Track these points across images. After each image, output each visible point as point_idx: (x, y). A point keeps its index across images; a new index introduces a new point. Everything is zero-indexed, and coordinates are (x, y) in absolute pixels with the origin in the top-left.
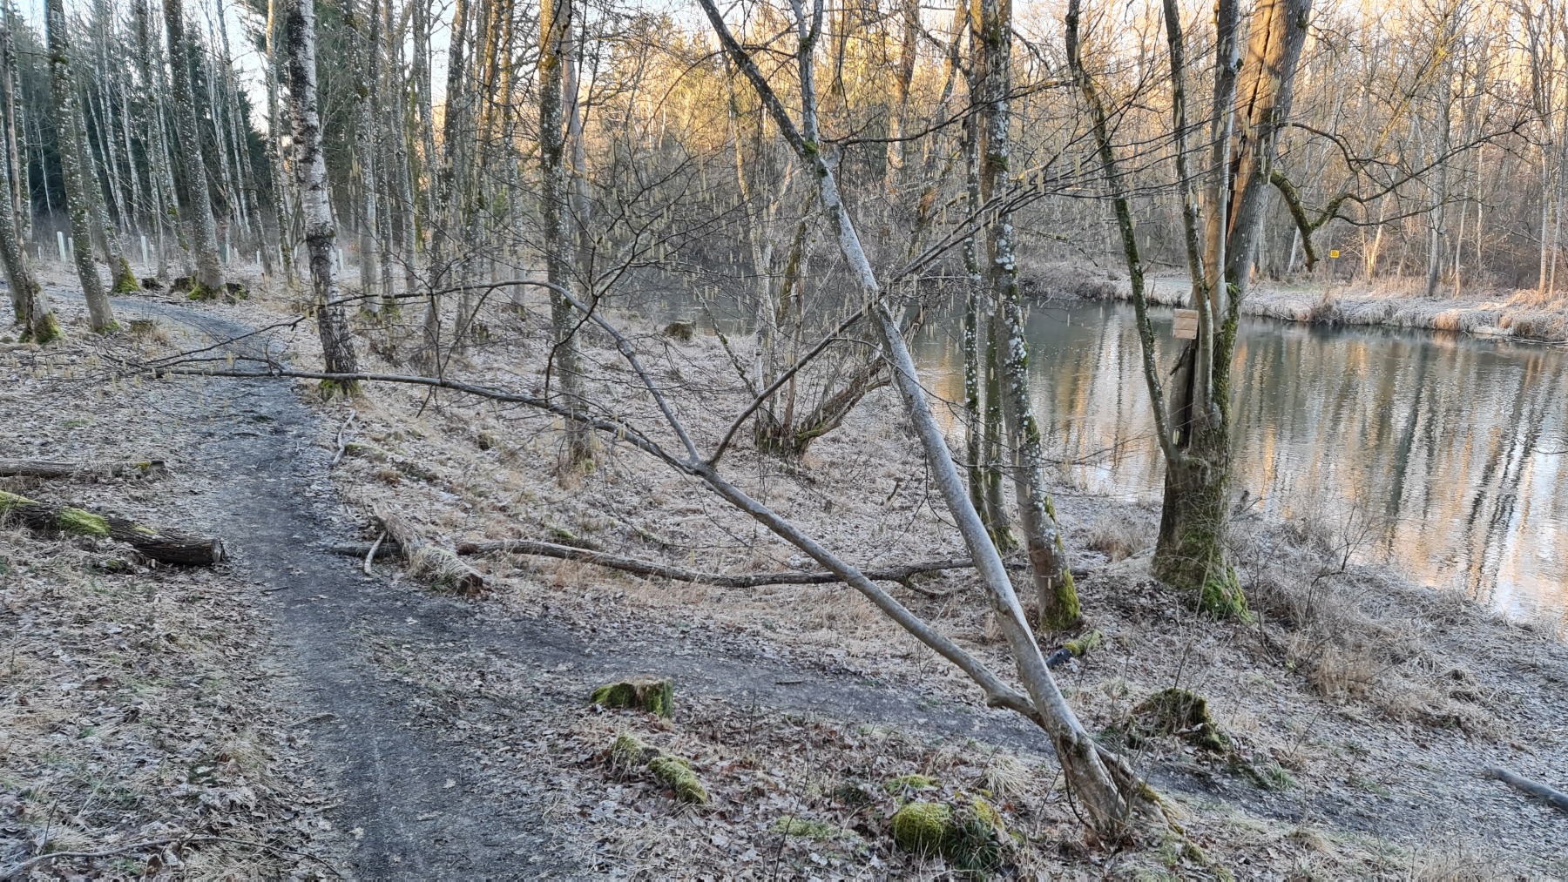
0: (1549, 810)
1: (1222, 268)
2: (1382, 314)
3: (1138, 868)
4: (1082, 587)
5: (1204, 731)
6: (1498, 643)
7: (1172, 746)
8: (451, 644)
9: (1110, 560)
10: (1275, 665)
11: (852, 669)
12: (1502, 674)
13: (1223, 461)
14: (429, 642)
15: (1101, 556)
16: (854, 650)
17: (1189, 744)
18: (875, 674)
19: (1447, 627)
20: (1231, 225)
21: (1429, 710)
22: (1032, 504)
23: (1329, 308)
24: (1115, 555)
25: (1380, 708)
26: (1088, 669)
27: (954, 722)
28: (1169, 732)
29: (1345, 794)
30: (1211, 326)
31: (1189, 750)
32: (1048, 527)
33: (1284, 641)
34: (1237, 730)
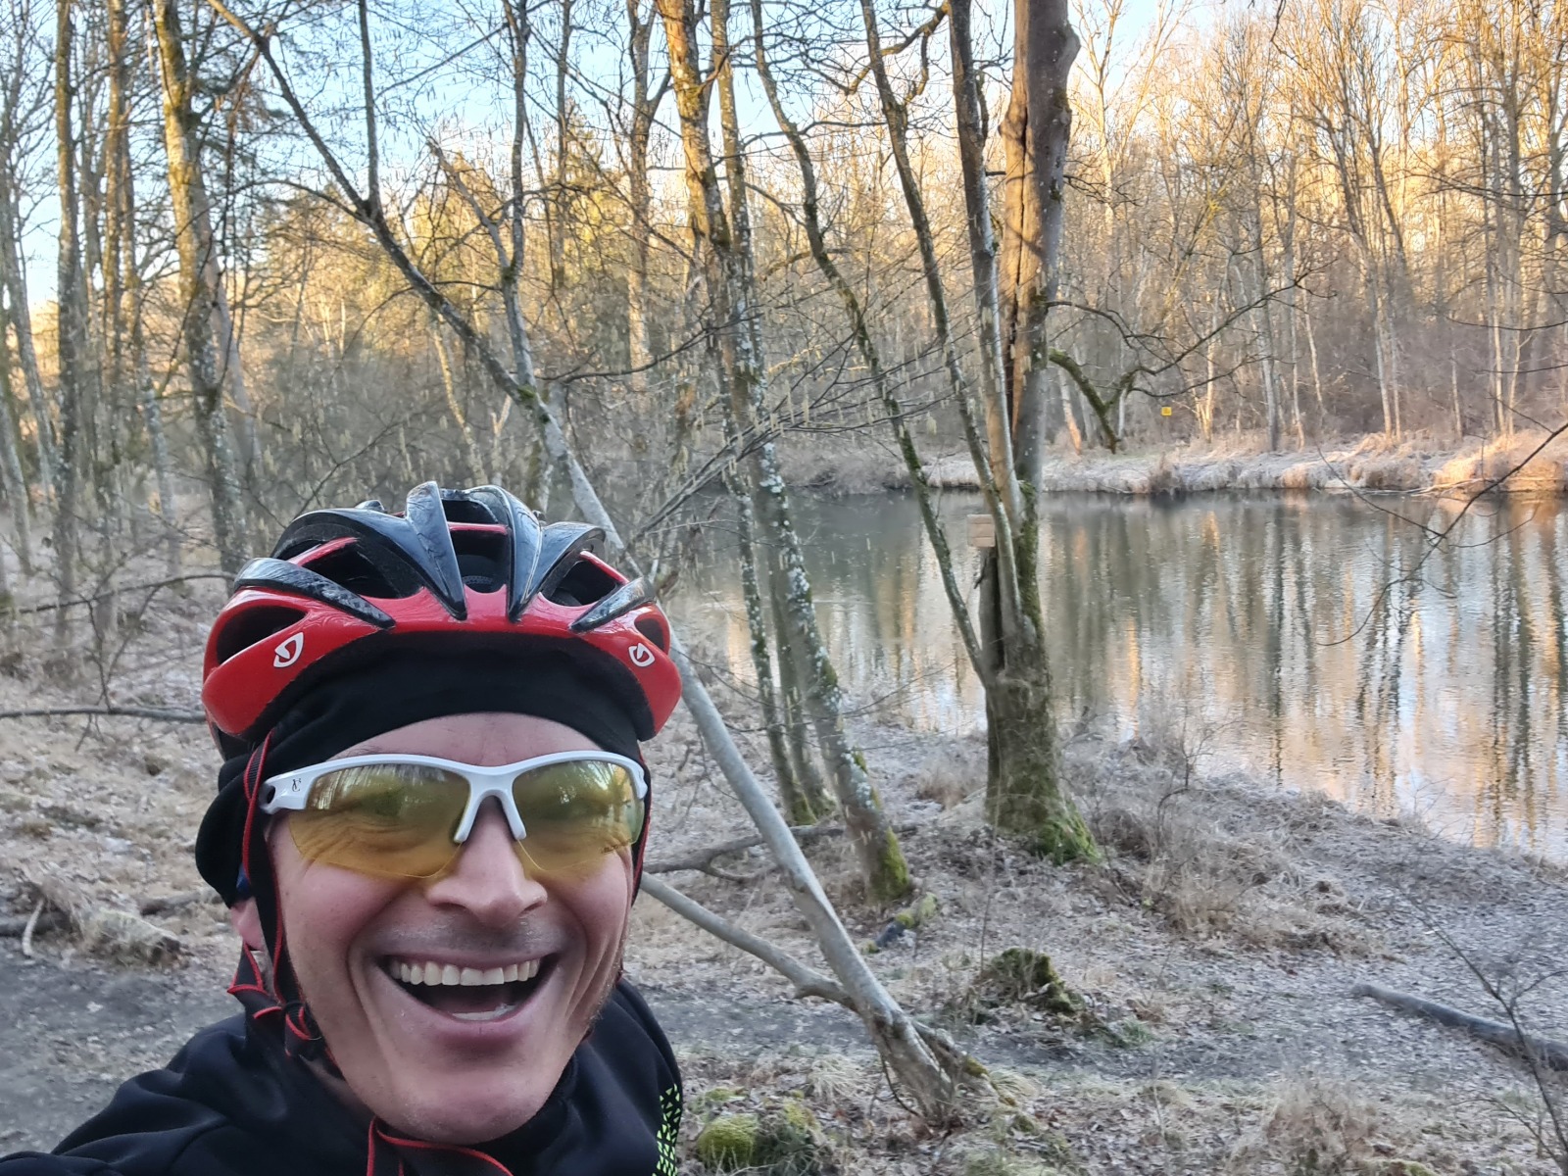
0: (1418, 1021)
1: (1011, 465)
2: (1225, 476)
3: (967, 1149)
4: (911, 845)
5: (1051, 992)
6: (1364, 845)
7: (1018, 1015)
8: (149, 1029)
9: (943, 808)
10: (1131, 905)
11: (650, 983)
12: (1371, 878)
13: (1044, 679)
14: (121, 1029)
15: (933, 805)
16: (650, 961)
17: (1037, 1010)
18: (678, 985)
19: (1312, 834)
20: (1015, 417)
21: (1294, 930)
22: (838, 757)
23: (1167, 475)
24: (948, 801)
25: (1245, 936)
26: (925, 941)
27: (774, 1027)
28: (1015, 998)
29: (1207, 1038)
30: (1009, 531)
31: (1038, 1016)
32: (861, 781)
33: (1139, 875)
34: (1091, 986)
